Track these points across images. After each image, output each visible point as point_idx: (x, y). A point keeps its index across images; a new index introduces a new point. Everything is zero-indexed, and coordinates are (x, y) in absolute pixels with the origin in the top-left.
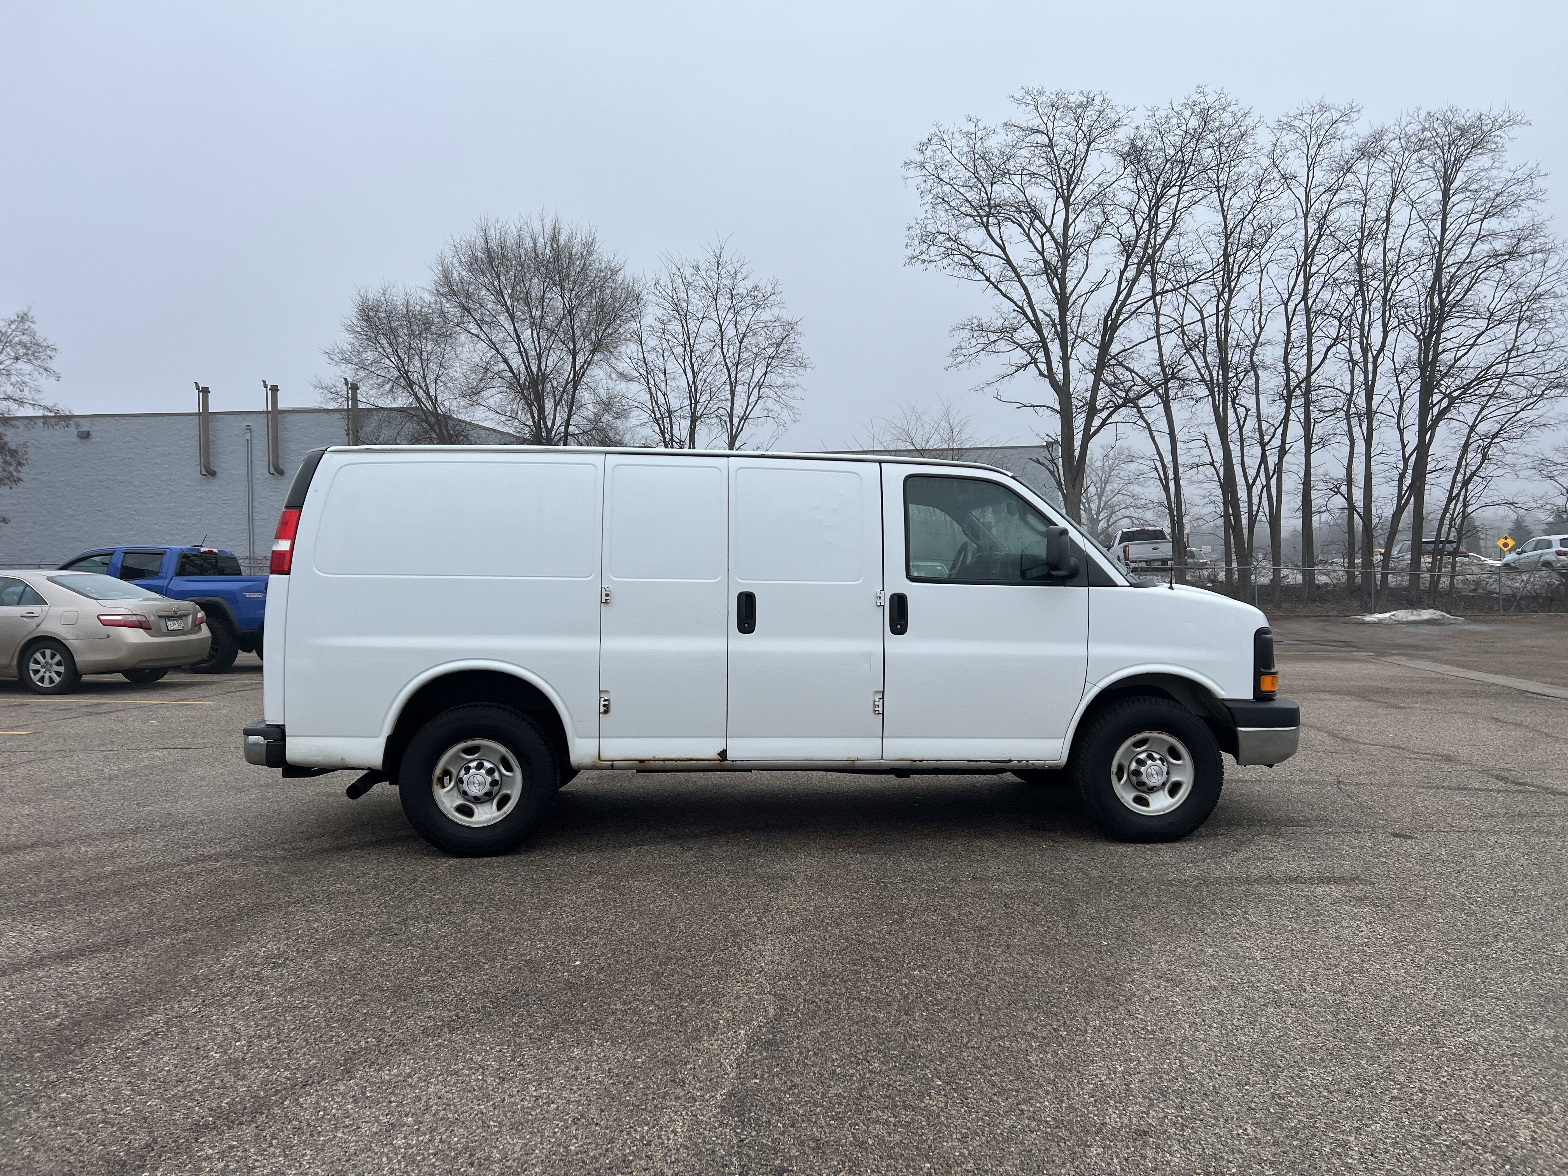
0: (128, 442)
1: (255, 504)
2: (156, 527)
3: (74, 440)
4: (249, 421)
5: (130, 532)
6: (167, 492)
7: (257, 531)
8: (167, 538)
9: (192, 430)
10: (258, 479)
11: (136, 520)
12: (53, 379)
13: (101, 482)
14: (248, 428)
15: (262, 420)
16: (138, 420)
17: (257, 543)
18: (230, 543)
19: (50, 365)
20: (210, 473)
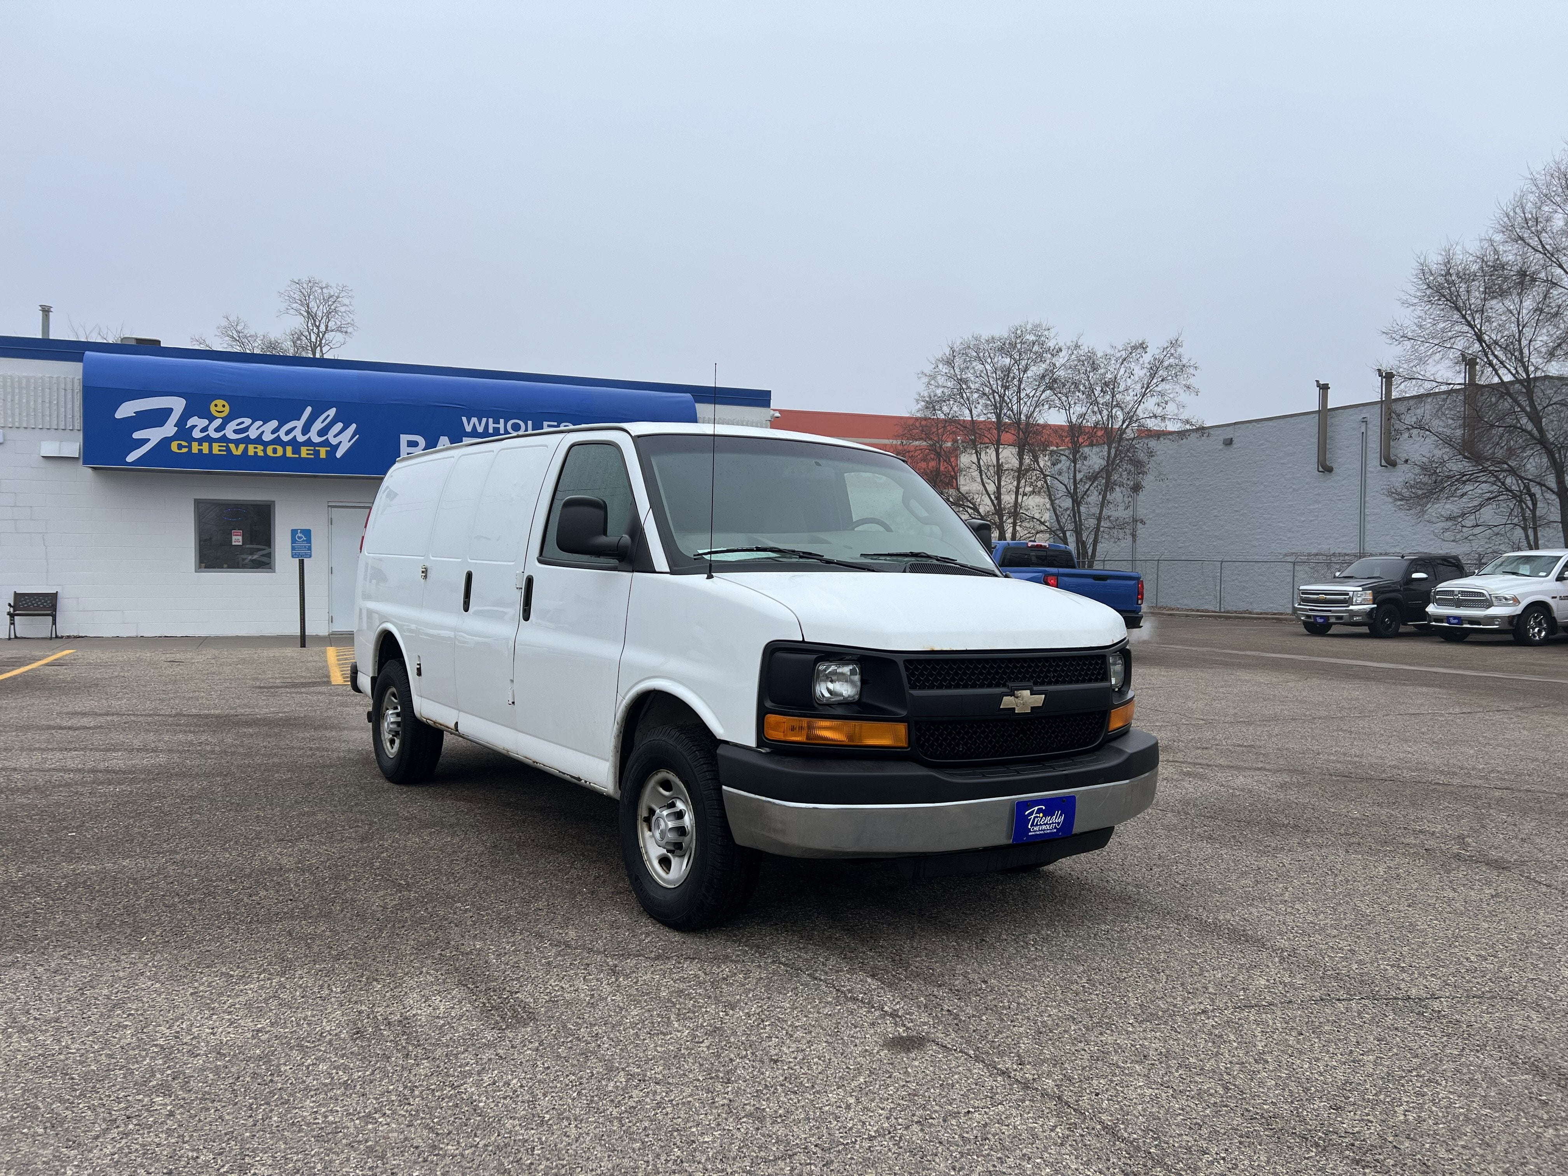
0: (1262, 444)
1: (1367, 499)
2: (1281, 524)
3: (1220, 447)
4: (1365, 413)
5: (1259, 530)
6: (1291, 490)
7: (1368, 526)
8: (1289, 535)
9: (1312, 426)
10: (1372, 472)
11: (1264, 519)
12: (1193, 395)
13: (1239, 484)
14: (1364, 421)
15: (1377, 409)
16: (1271, 423)
17: (1367, 539)
18: (1344, 539)
19: (1192, 381)
20: (1326, 469)
